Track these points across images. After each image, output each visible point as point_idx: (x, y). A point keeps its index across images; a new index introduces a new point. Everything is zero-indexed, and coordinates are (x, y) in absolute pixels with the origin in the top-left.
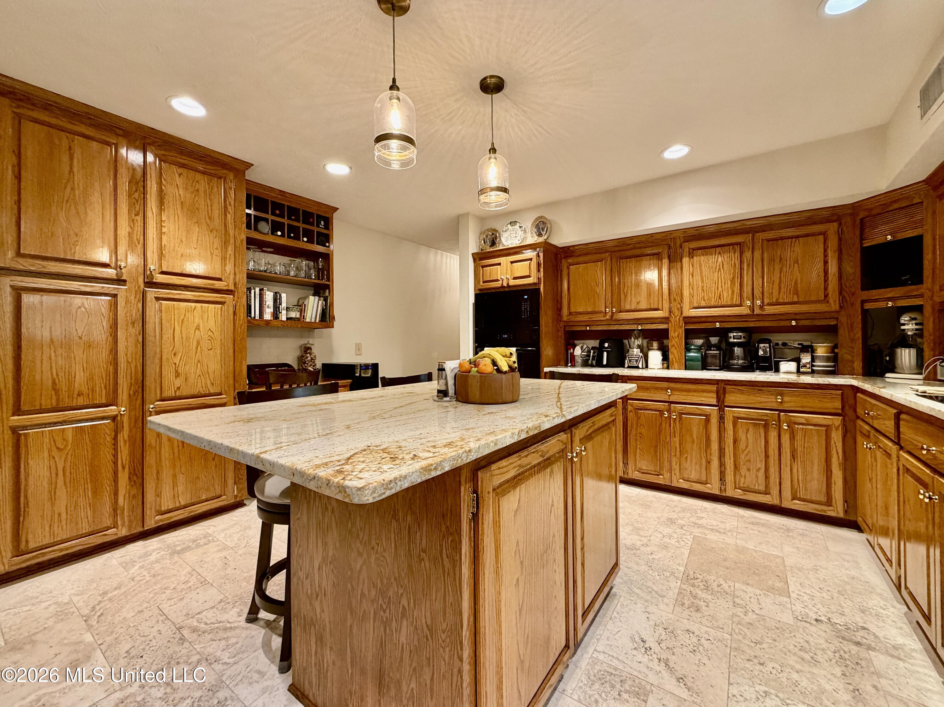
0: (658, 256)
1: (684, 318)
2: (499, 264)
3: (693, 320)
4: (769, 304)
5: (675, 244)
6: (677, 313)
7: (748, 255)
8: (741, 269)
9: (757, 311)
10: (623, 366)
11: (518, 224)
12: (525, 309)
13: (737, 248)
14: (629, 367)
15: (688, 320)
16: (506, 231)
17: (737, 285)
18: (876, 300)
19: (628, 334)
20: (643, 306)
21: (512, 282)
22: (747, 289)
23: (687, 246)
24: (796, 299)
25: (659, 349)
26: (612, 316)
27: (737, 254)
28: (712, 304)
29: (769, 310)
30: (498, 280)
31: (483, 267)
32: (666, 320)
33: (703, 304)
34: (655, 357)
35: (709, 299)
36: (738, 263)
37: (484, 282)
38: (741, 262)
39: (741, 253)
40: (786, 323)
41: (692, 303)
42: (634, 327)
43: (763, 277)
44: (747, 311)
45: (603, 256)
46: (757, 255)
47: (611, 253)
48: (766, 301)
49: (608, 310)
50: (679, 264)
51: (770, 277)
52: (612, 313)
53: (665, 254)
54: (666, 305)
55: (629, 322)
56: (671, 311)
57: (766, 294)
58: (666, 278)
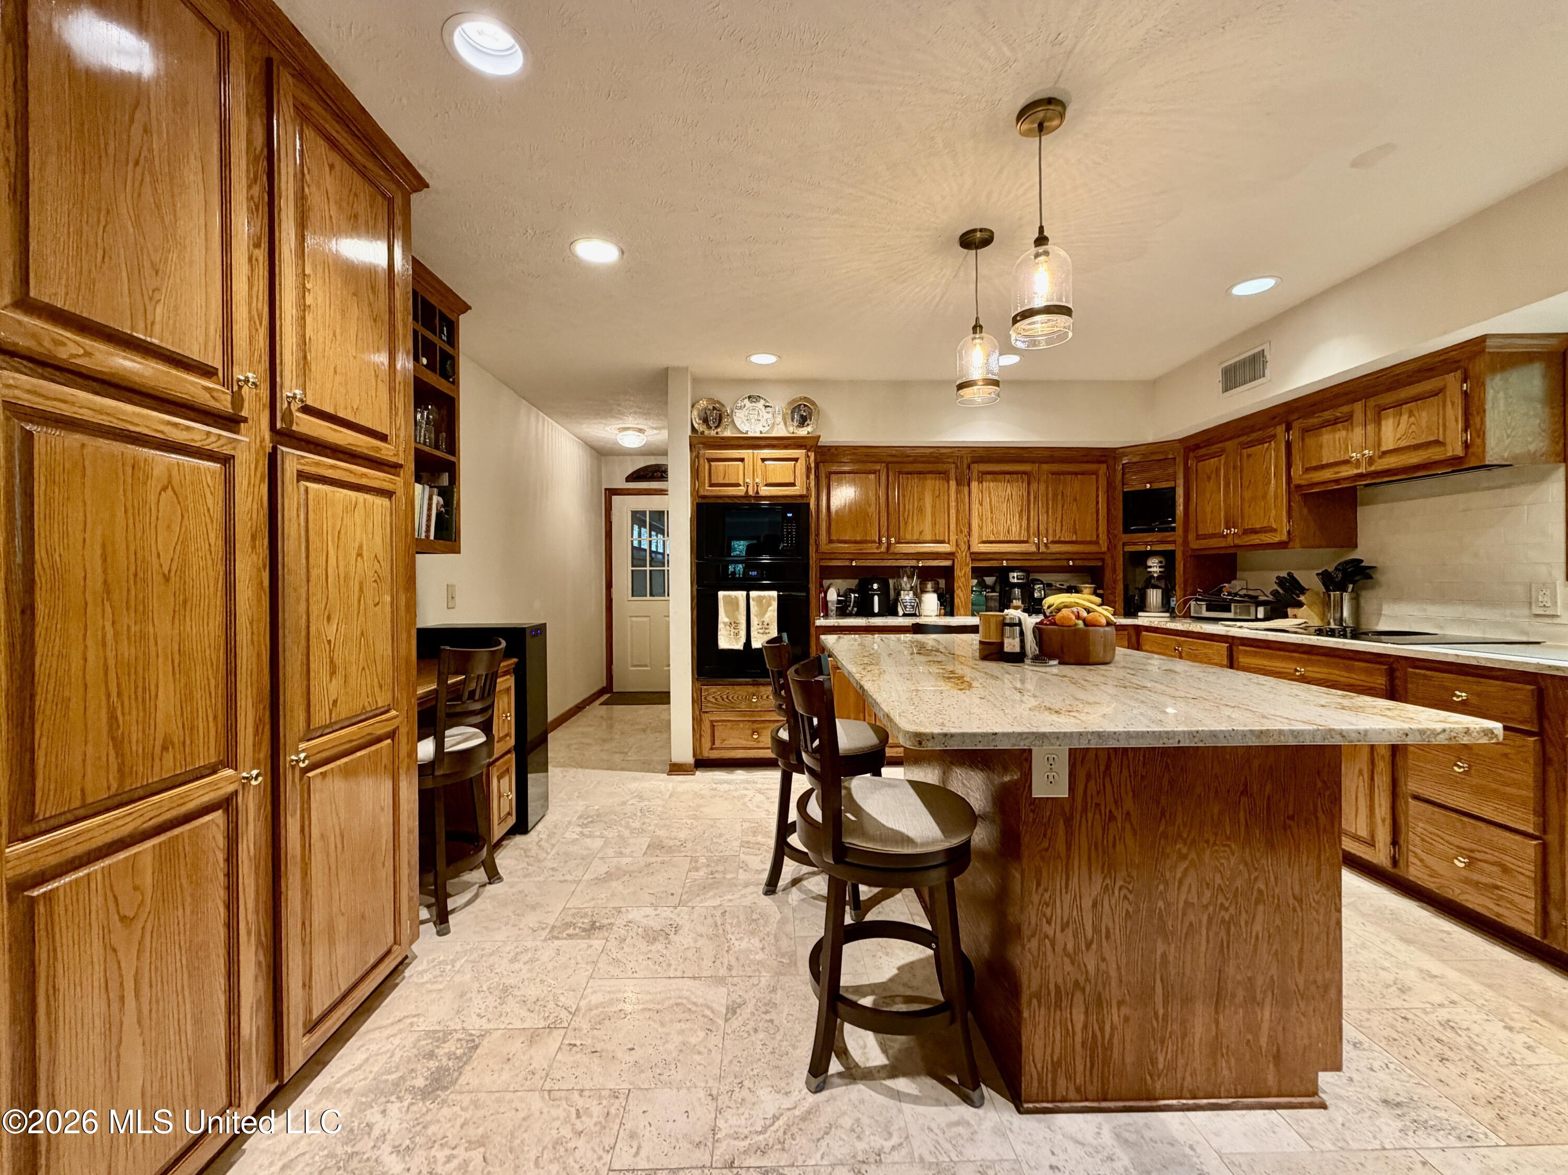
0: (944, 475)
1: (971, 553)
2: (742, 460)
3: (981, 557)
4: (1054, 542)
5: (962, 462)
6: (964, 547)
7: (1034, 486)
8: (1029, 501)
9: (1042, 549)
10: (895, 613)
11: (762, 402)
12: (788, 533)
13: (1025, 477)
14: (905, 615)
15: (975, 556)
16: (741, 408)
17: (1025, 518)
18: (1135, 544)
19: (897, 572)
20: (929, 538)
21: (765, 491)
22: (1033, 524)
23: (976, 468)
24: (1074, 538)
25: (935, 591)
26: (888, 548)
27: (1025, 485)
28: (1002, 538)
29: (1055, 548)
30: (738, 485)
31: (710, 460)
32: (950, 556)
33: (992, 538)
34: (931, 601)
35: (998, 533)
36: (1025, 494)
37: (711, 485)
38: (1029, 494)
39: (1029, 484)
40: (1064, 563)
41: (980, 536)
42: (913, 563)
43: (1047, 512)
44: (1034, 549)
45: (878, 467)
46: (1042, 487)
47: (888, 464)
48: (1051, 539)
49: (884, 540)
50: (966, 488)
51: (1053, 513)
52: (889, 544)
53: (952, 474)
54: (953, 538)
55: (908, 556)
56: (957, 545)
57: (1050, 531)
58: (953, 504)
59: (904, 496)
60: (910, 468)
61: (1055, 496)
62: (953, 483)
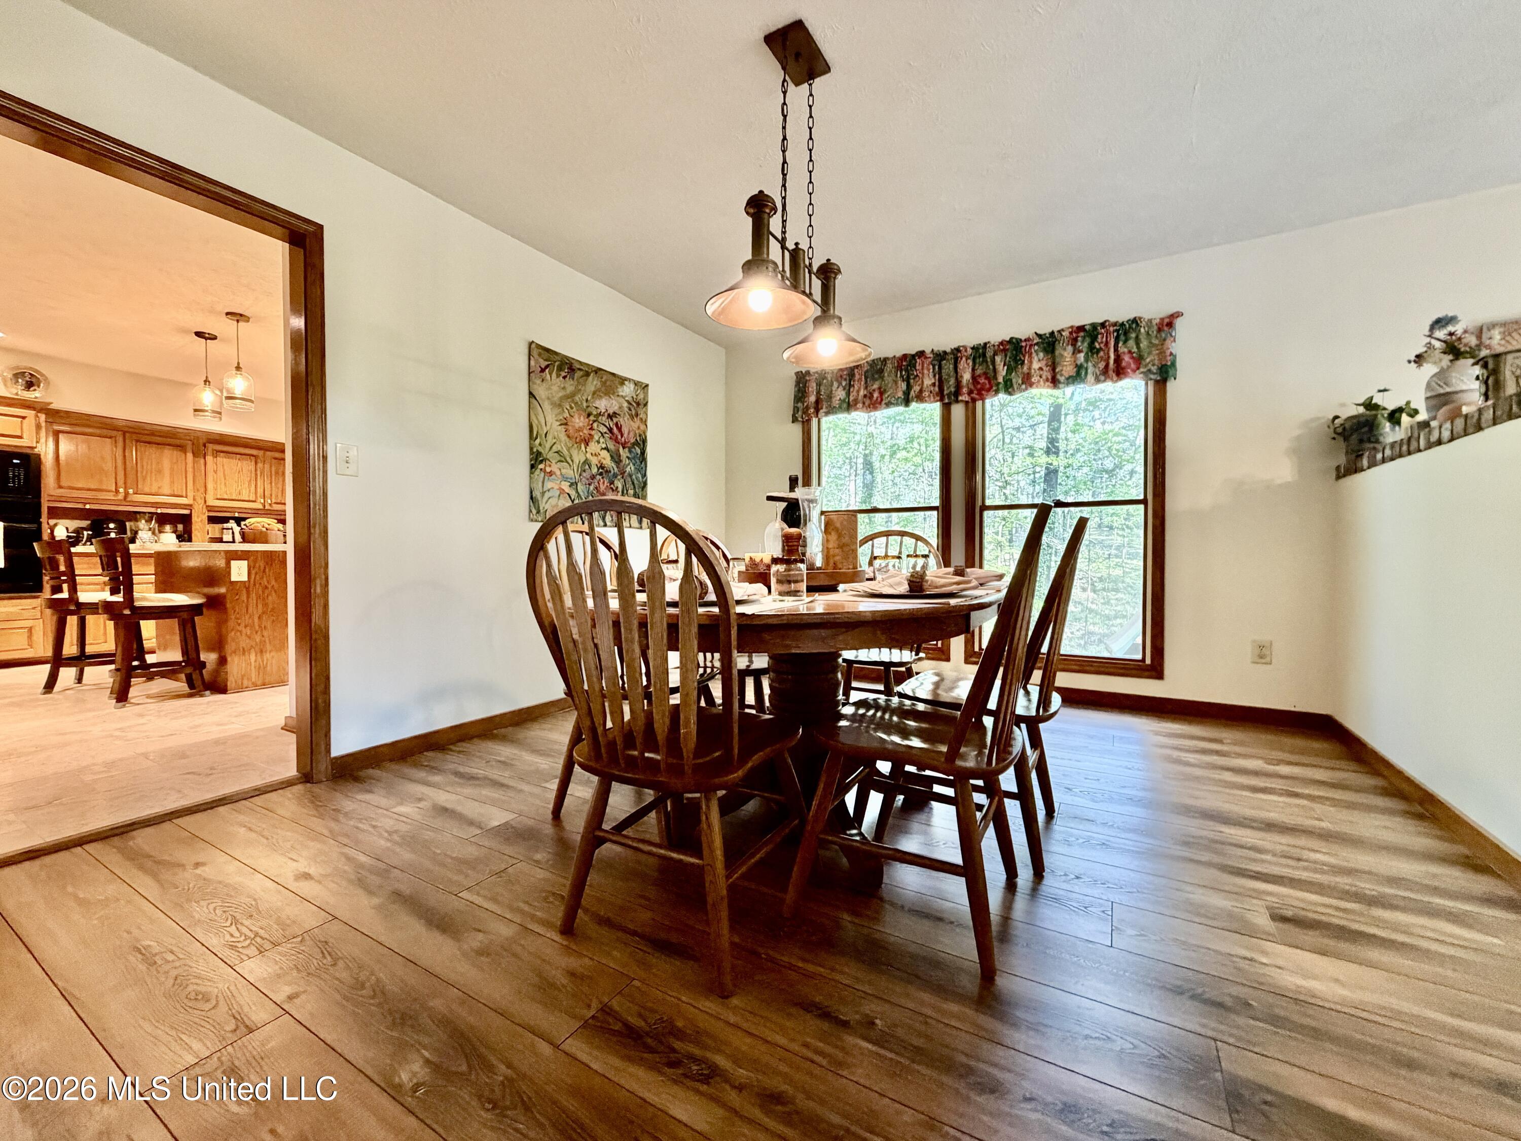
0: (181, 448)
1: (207, 506)
3: (216, 509)
4: (276, 503)
5: (197, 441)
6: (200, 501)
7: (260, 465)
8: (256, 475)
9: (267, 507)
12: (15, 476)
15: (210, 508)
17: (253, 486)
19: (134, 516)
20: (167, 492)
22: (260, 491)
23: (211, 447)
25: (173, 531)
26: (126, 497)
27: (253, 463)
28: (234, 497)
32: (189, 507)
33: (226, 497)
34: (169, 536)
35: (231, 494)
36: (253, 469)
38: (256, 470)
39: (256, 463)
41: (215, 494)
42: (153, 510)
43: (271, 483)
44: (261, 507)
45: (114, 433)
46: (267, 466)
47: (124, 433)
48: (274, 501)
49: (121, 490)
50: (202, 461)
51: (276, 484)
52: (127, 494)
53: (189, 447)
54: (191, 494)
55: (146, 504)
56: (194, 500)
57: (273, 496)
58: (190, 470)
59: (142, 459)
60: (148, 439)
61: (277, 473)
62: (190, 456)
